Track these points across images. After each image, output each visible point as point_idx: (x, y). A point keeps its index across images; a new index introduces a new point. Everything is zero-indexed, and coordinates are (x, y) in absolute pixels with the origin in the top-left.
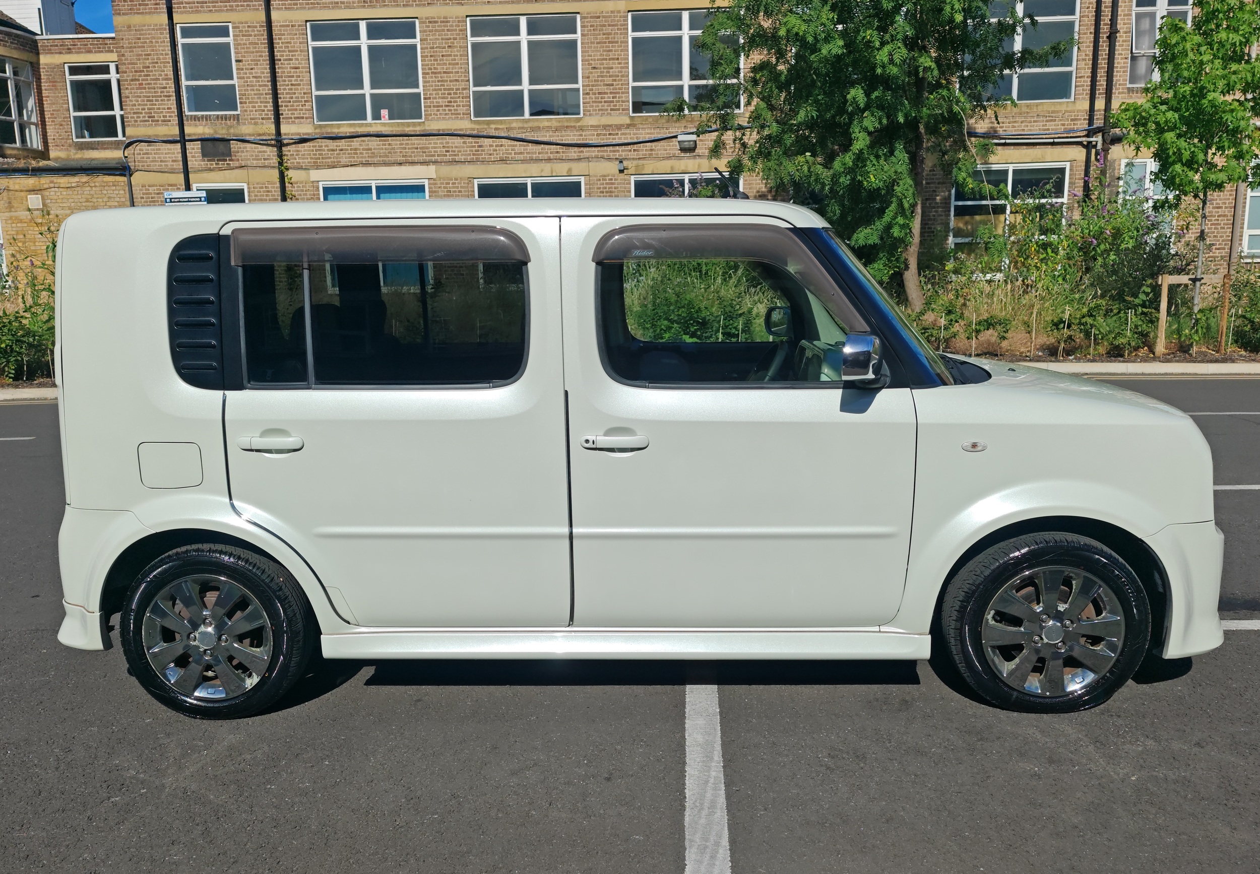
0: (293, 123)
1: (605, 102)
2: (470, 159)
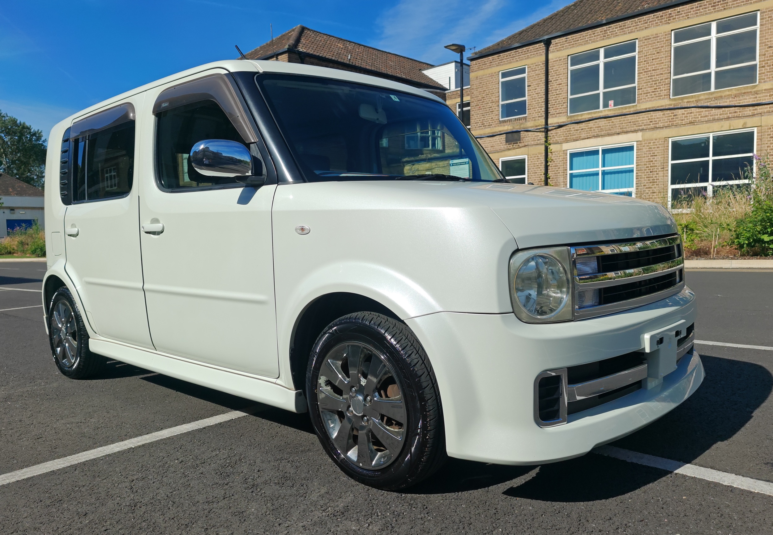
0: (556, 116)
2: (667, 125)
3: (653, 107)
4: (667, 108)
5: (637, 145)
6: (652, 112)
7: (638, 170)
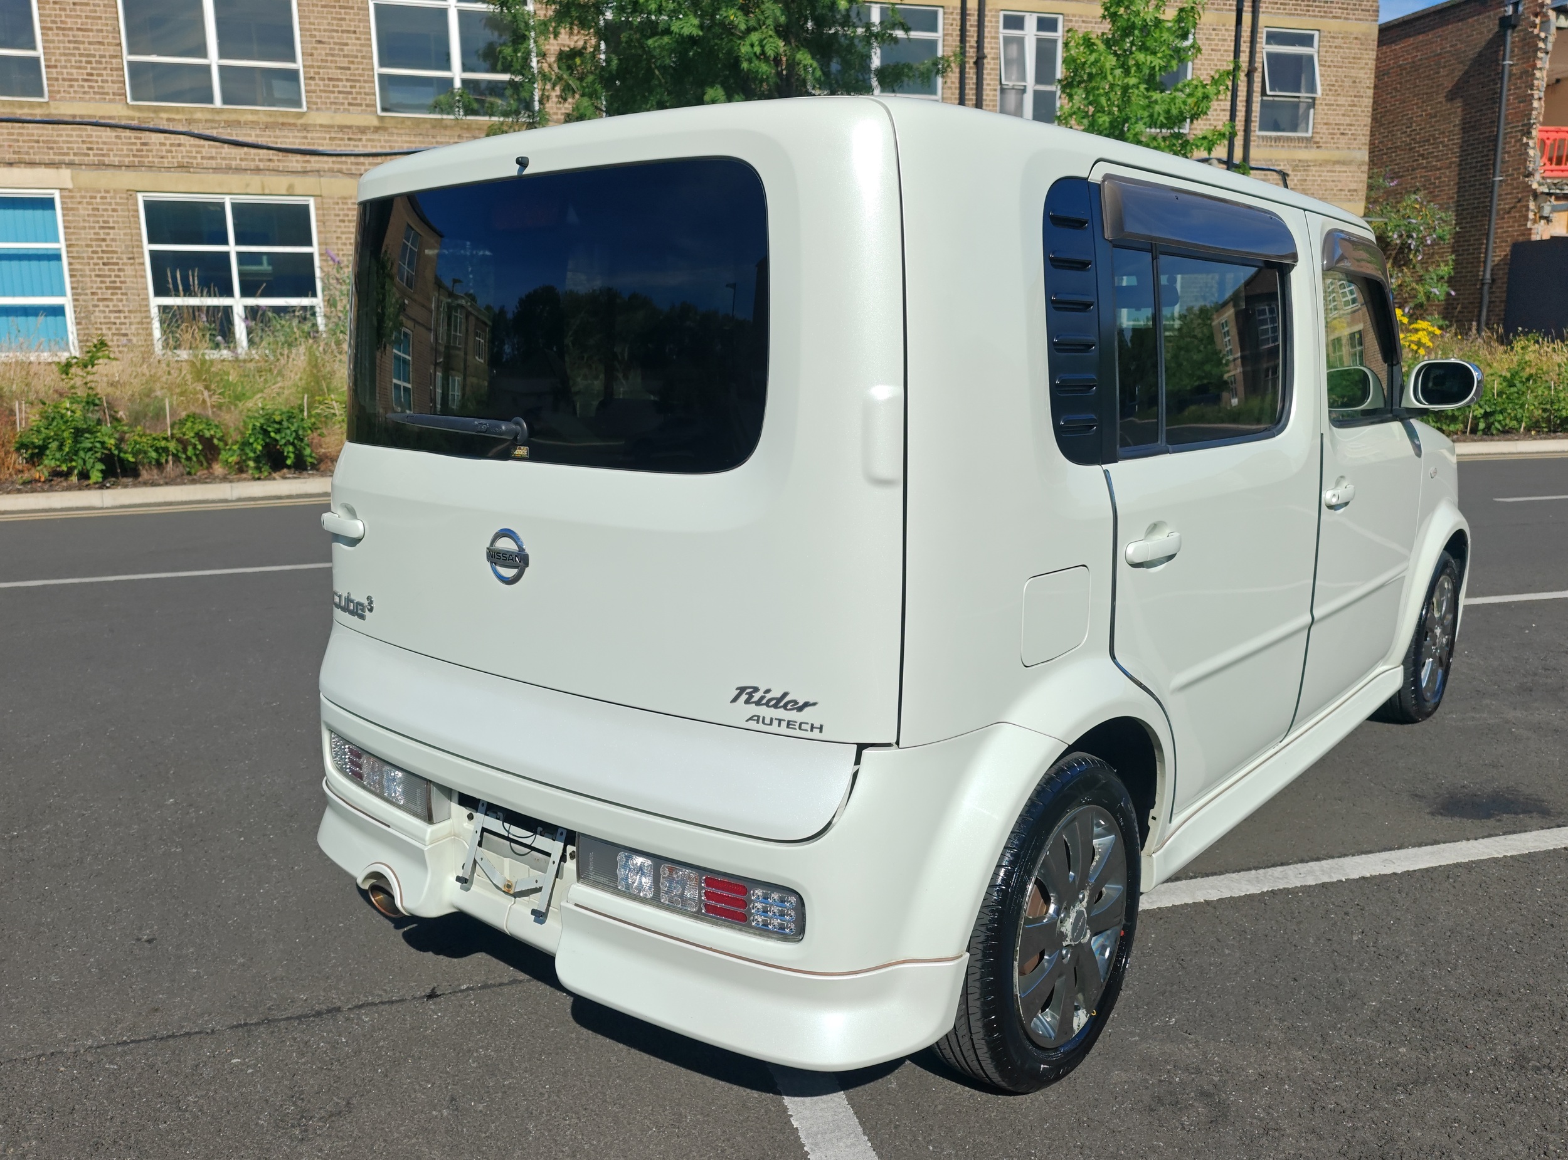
1: (340, 92)
2: (129, 162)
3: (90, 116)
4: (123, 122)
5: (62, 197)
6: (89, 127)
7: (73, 257)
